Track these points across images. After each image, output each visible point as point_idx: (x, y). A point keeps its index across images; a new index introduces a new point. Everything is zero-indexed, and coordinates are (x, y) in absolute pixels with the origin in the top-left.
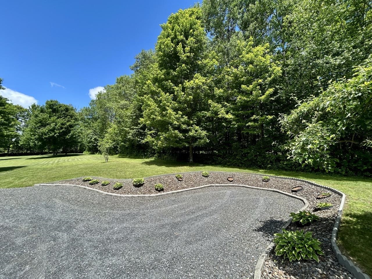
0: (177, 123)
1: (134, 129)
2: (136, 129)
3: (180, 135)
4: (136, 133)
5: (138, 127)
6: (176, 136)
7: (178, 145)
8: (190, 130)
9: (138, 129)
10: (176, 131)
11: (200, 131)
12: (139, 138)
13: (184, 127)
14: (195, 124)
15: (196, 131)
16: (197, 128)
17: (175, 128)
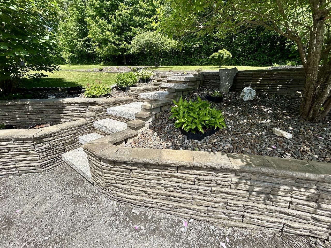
0: (113, 40)
1: (81, 41)
2: (82, 41)
3: (115, 47)
4: (83, 45)
5: (84, 40)
6: (113, 48)
7: (116, 54)
8: (121, 44)
9: (83, 41)
10: (113, 45)
11: (127, 45)
12: (87, 49)
13: (117, 42)
14: (124, 40)
15: (125, 45)
16: (125, 43)
17: (112, 43)
